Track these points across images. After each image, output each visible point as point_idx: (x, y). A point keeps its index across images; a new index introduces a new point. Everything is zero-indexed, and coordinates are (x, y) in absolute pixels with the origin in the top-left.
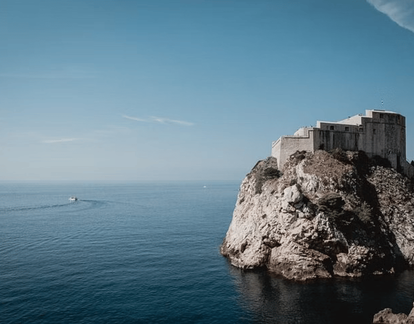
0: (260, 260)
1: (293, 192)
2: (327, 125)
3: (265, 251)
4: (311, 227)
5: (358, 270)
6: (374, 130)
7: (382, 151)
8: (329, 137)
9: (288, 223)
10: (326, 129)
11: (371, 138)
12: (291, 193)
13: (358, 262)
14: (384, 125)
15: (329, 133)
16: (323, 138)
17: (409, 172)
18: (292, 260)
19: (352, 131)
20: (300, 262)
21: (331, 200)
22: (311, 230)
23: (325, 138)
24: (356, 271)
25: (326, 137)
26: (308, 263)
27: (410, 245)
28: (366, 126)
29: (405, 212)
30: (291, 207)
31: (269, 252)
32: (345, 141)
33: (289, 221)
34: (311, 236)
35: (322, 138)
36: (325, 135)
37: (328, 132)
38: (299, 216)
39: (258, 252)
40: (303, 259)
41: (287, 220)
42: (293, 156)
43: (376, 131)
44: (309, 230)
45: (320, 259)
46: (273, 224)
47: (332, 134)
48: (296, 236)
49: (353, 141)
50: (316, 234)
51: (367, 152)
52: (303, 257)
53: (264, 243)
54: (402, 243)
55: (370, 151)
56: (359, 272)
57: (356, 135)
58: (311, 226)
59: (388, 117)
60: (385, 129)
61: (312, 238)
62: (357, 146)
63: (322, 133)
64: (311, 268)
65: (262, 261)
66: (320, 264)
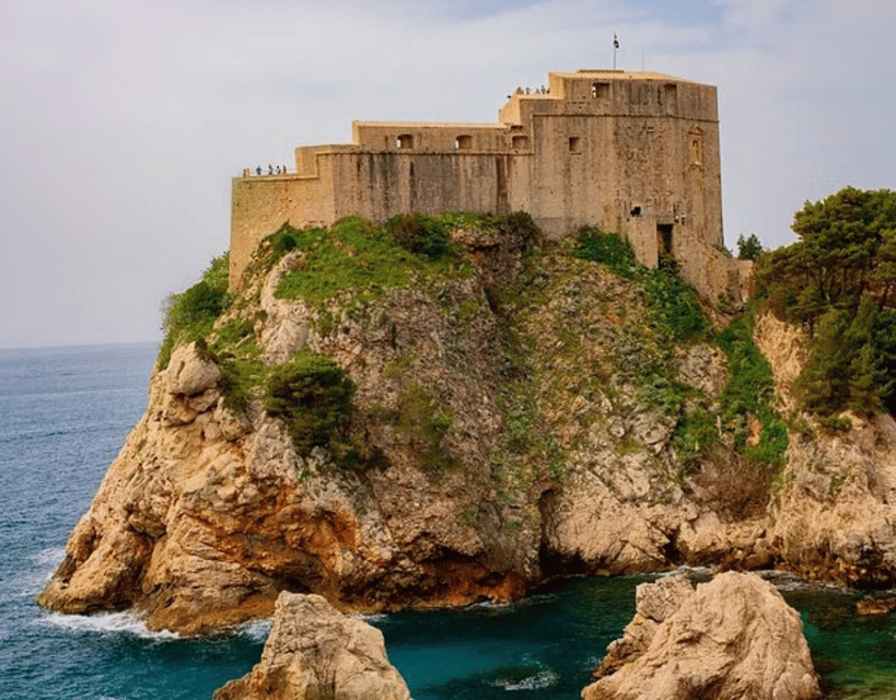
0: (111, 580)
1: (187, 360)
2: (385, 133)
3: (130, 554)
4: (238, 469)
5: (377, 595)
6: (573, 141)
7: (606, 210)
8: (394, 174)
9: (175, 457)
10: (383, 148)
11: (561, 166)
12: (179, 364)
13: (382, 570)
14: (610, 119)
15: (392, 161)
16: (372, 179)
17: (708, 274)
18: (178, 574)
19: (486, 146)
20: (197, 576)
21: (295, 380)
22: (237, 476)
23: (378, 177)
24: (373, 595)
25: (384, 173)
26: (223, 578)
27: (622, 514)
28: (537, 127)
29: (637, 409)
30: (181, 409)
31: (143, 556)
32: (456, 183)
33: (176, 453)
34: (235, 496)
35: (365, 176)
36: (377, 166)
37: (388, 156)
38: (207, 435)
39: (111, 557)
40: (210, 568)
41: (172, 449)
42: (267, 243)
43: (580, 143)
44: (231, 478)
45: (266, 565)
46: (150, 466)
47: (404, 163)
48: (194, 498)
49: (490, 182)
50: (251, 491)
51: (546, 214)
52: (211, 562)
53: (131, 528)
54: (593, 508)
55: (560, 213)
56: (380, 599)
57: (498, 163)
58: (239, 465)
59: (624, 92)
60: (615, 134)
61: (241, 500)
62: (505, 195)
63: (366, 160)
64: (233, 594)
65: (115, 584)
66: (263, 581)
